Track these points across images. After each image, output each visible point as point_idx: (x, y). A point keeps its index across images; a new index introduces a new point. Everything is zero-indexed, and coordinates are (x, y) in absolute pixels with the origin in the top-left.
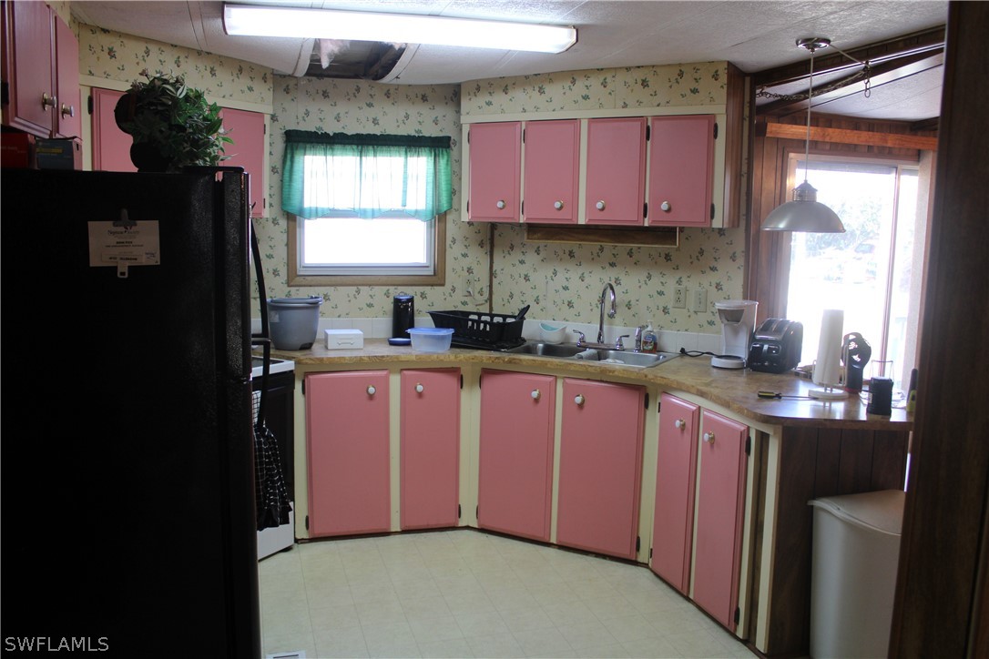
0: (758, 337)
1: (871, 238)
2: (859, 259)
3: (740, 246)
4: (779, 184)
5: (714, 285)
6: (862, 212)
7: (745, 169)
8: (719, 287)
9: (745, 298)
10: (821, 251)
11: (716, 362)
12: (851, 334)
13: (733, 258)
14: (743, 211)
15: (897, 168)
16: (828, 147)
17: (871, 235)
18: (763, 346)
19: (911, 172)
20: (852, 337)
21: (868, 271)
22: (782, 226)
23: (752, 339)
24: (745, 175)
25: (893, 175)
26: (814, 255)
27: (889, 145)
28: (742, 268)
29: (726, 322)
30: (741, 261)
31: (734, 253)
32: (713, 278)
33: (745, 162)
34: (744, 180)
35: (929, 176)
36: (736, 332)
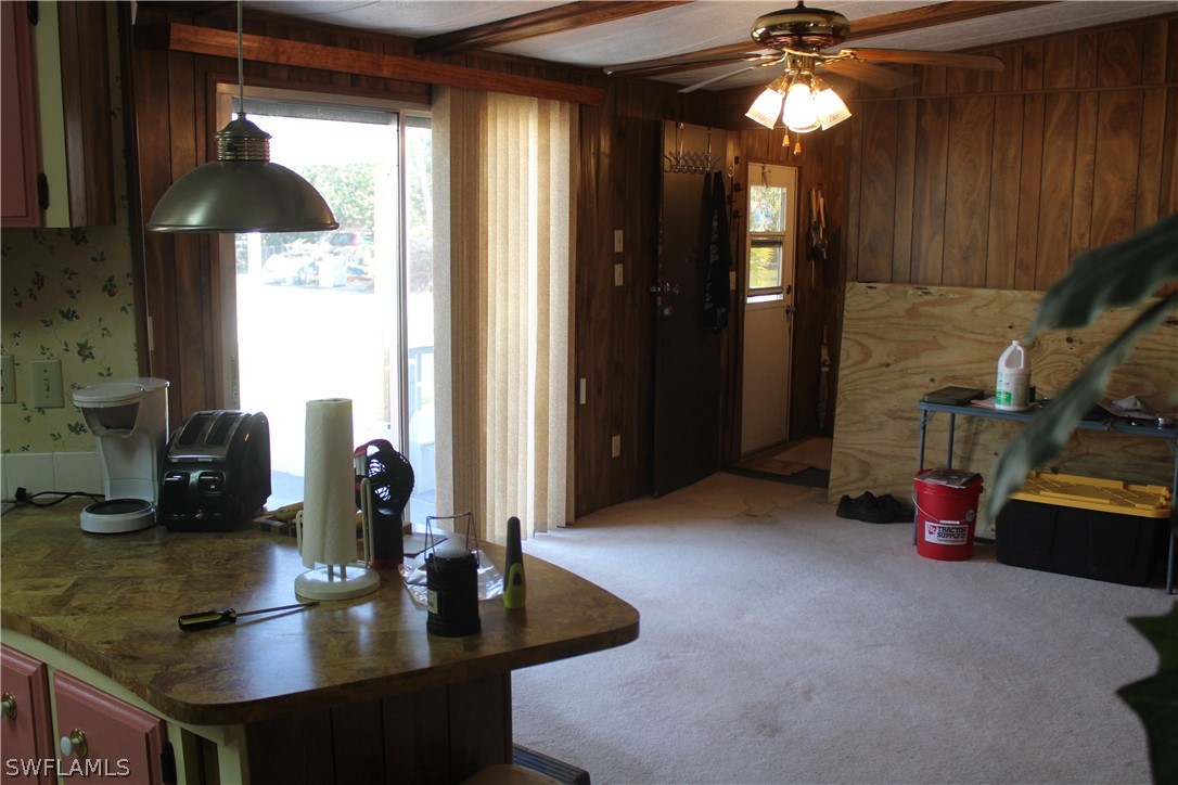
0: (176, 458)
1: (350, 225)
2: (336, 254)
3: (121, 263)
4: (202, 140)
5: (74, 349)
6: (336, 191)
7: (116, 99)
8: (84, 351)
9: (144, 372)
10: (287, 246)
11: (90, 521)
12: (372, 443)
13: (110, 289)
14: (121, 189)
15: (398, 114)
16: (285, 75)
17: (350, 221)
18: (187, 476)
19: (419, 122)
20: (372, 450)
21: (349, 268)
22: (195, 219)
23: (164, 465)
24: (120, 114)
25: (393, 127)
26: (278, 252)
27: (385, 73)
28: (131, 310)
29: (104, 431)
30: (126, 295)
31: (111, 279)
32: (72, 333)
33: (115, 85)
34: (118, 123)
35: (449, 130)
36: (129, 450)
